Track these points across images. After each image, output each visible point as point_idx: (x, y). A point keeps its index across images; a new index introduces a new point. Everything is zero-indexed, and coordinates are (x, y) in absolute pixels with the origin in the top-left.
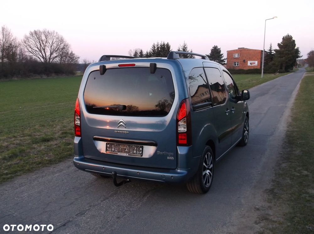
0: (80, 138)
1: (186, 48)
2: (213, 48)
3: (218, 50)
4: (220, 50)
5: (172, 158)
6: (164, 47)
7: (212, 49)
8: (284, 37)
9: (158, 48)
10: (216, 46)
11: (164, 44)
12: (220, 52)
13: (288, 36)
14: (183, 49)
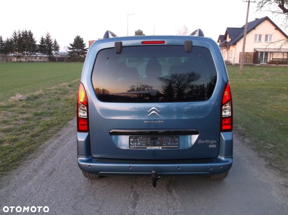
0: (86, 134)
1: (49, 36)
2: (76, 37)
3: (81, 40)
4: (83, 40)
5: (215, 146)
6: (27, 34)
7: (75, 39)
8: (136, 31)
9: (20, 35)
10: (78, 36)
11: (26, 32)
12: (83, 41)
13: (140, 30)
14: (47, 37)
